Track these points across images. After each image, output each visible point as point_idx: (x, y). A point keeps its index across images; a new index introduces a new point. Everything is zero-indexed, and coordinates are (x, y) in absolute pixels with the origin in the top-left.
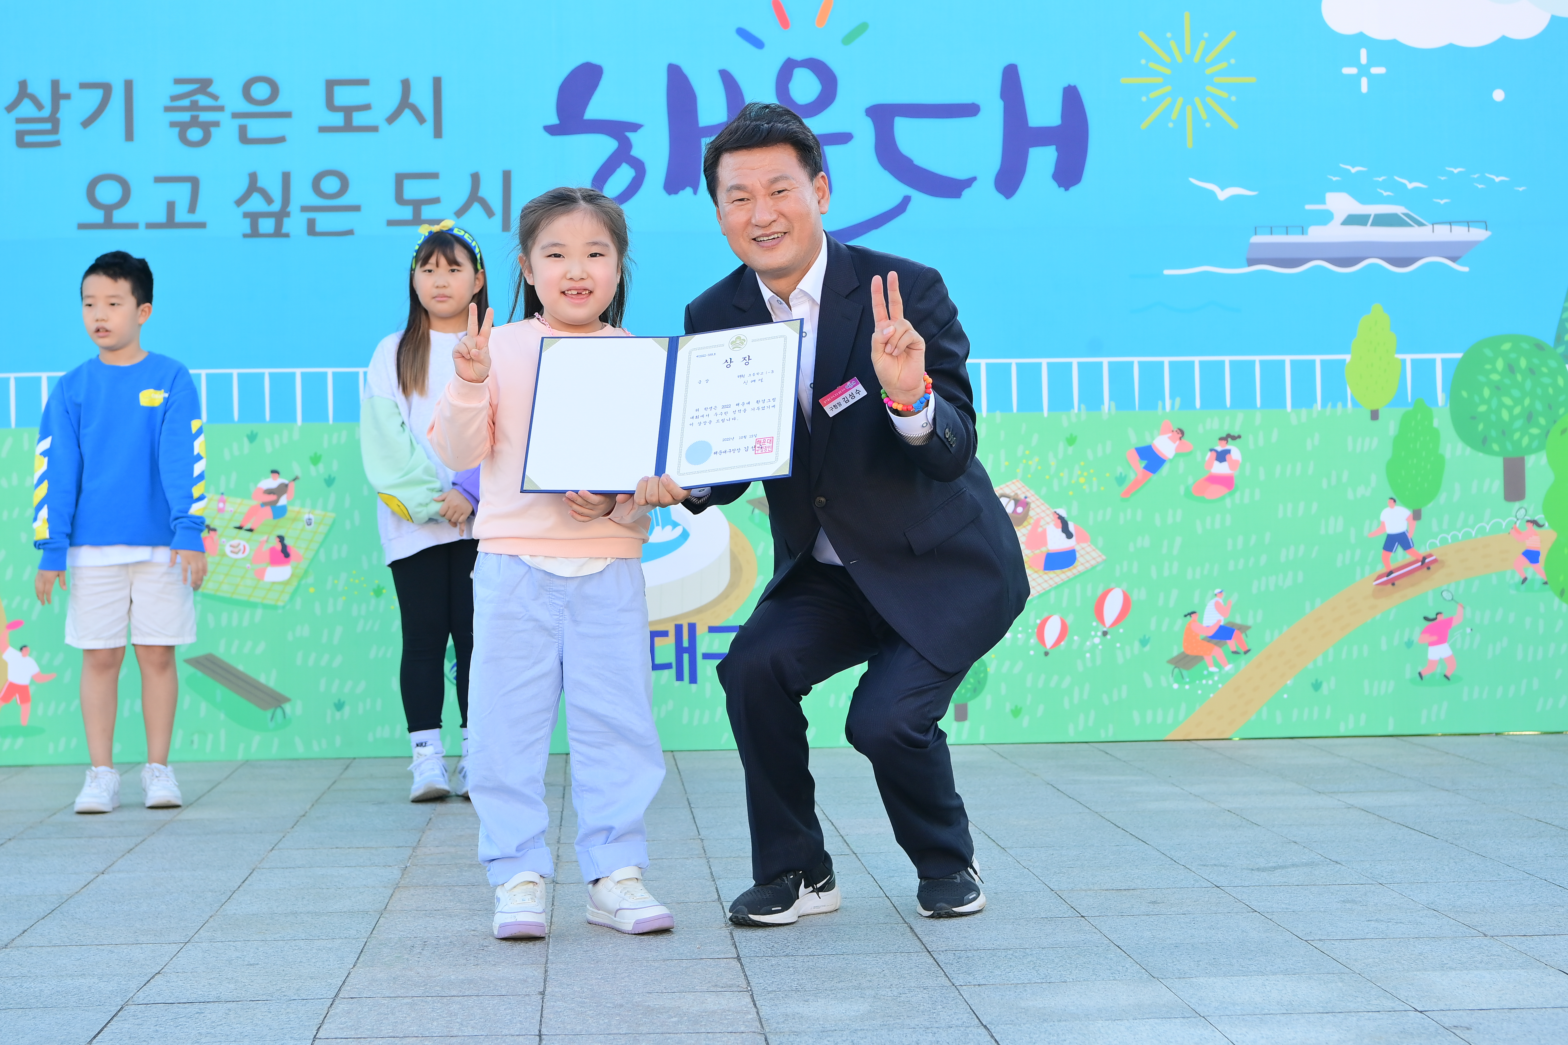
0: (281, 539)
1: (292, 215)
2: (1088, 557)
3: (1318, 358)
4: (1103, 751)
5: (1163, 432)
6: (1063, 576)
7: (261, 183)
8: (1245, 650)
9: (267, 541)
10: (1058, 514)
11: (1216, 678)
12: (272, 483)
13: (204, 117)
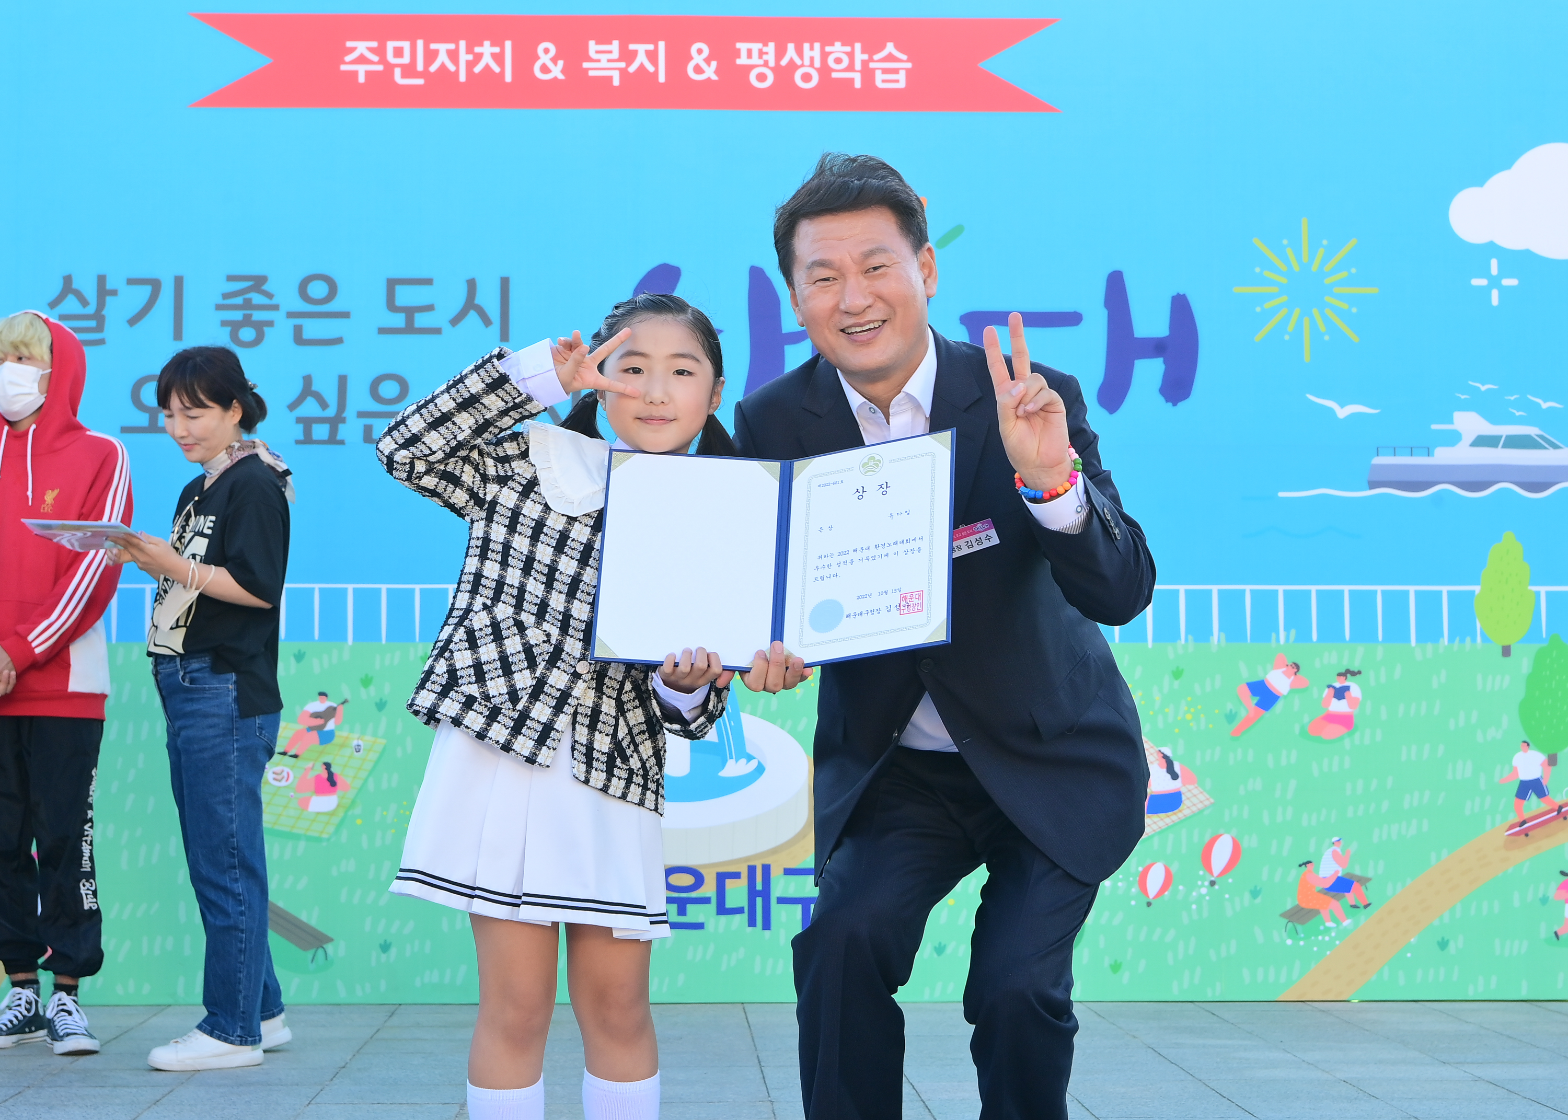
0: (328, 766)
1: (348, 420)
2: (1195, 800)
3: (1445, 589)
4: (1209, 1012)
5: (1276, 667)
6: (1168, 820)
7: (315, 387)
8: (1366, 904)
9: (312, 768)
10: (1163, 753)
11: (1333, 934)
12: (319, 706)
13: (258, 316)
